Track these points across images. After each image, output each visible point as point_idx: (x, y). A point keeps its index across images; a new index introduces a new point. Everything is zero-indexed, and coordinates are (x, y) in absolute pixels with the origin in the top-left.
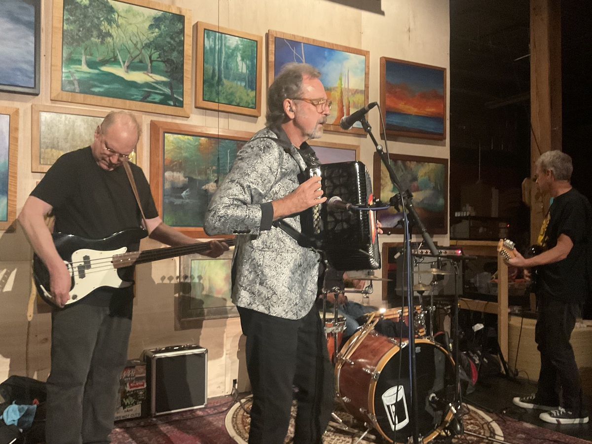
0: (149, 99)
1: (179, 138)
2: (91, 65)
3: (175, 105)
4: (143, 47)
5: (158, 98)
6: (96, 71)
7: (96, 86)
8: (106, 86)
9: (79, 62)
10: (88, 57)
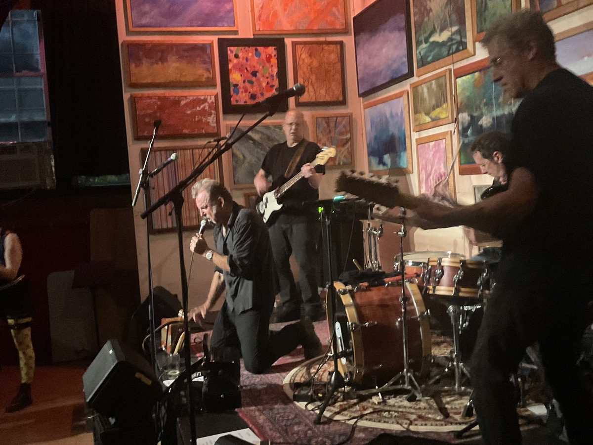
0: (451, 52)
1: (463, 80)
2: (426, 41)
3: (463, 49)
4: (445, 8)
5: (454, 47)
6: (428, 44)
7: (428, 57)
8: (433, 53)
9: (421, 43)
10: (425, 35)
